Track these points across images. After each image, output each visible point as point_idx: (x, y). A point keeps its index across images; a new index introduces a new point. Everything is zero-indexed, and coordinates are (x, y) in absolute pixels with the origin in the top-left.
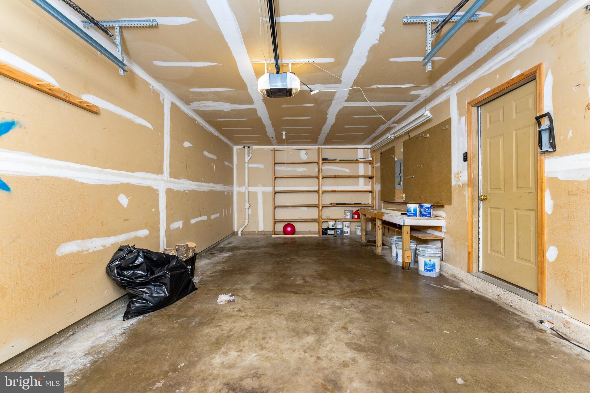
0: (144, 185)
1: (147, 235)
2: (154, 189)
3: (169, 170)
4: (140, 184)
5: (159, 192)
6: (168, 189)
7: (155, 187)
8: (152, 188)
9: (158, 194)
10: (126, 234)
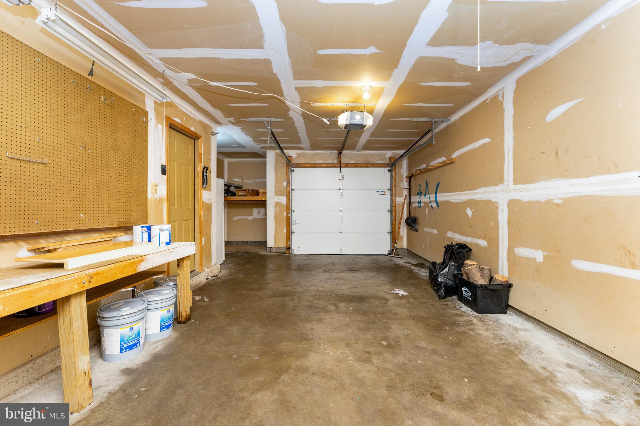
0: (483, 199)
1: (486, 247)
2: (493, 202)
3: (513, 175)
4: (480, 198)
5: (499, 205)
6: (511, 200)
7: (493, 200)
8: (490, 201)
9: (498, 207)
10: (471, 238)
